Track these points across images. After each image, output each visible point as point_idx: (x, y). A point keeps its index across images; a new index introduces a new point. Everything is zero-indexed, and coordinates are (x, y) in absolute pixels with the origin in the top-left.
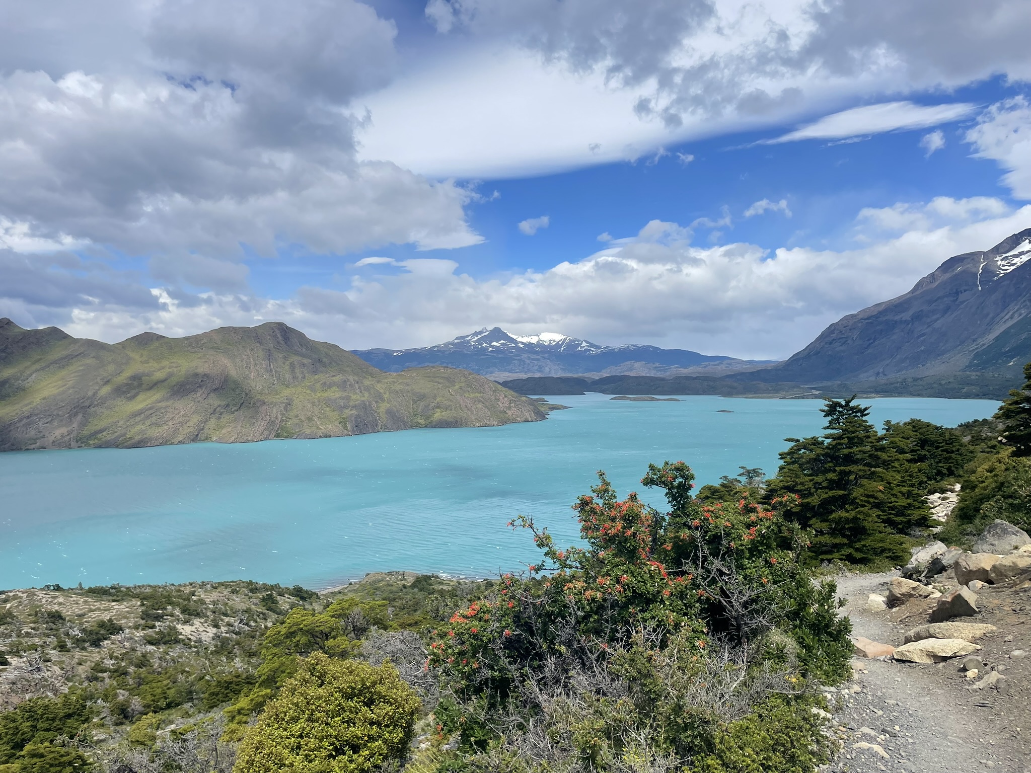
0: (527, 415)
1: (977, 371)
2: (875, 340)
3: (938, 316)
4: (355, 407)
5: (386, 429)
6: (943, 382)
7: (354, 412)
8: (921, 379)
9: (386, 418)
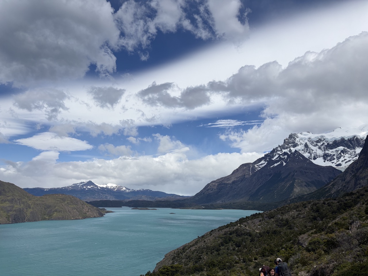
0: (95, 215)
1: (252, 201)
2: (221, 189)
3: (239, 182)
4: (15, 210)
5: (29, 220)
6: (242, 204)
7: (14, 213)
8: (235, 203)
9: (30, 216)
